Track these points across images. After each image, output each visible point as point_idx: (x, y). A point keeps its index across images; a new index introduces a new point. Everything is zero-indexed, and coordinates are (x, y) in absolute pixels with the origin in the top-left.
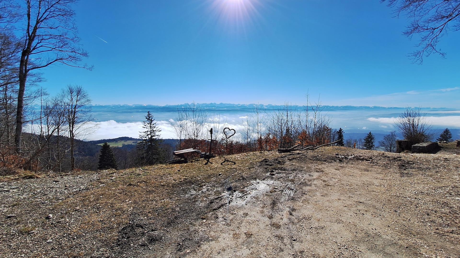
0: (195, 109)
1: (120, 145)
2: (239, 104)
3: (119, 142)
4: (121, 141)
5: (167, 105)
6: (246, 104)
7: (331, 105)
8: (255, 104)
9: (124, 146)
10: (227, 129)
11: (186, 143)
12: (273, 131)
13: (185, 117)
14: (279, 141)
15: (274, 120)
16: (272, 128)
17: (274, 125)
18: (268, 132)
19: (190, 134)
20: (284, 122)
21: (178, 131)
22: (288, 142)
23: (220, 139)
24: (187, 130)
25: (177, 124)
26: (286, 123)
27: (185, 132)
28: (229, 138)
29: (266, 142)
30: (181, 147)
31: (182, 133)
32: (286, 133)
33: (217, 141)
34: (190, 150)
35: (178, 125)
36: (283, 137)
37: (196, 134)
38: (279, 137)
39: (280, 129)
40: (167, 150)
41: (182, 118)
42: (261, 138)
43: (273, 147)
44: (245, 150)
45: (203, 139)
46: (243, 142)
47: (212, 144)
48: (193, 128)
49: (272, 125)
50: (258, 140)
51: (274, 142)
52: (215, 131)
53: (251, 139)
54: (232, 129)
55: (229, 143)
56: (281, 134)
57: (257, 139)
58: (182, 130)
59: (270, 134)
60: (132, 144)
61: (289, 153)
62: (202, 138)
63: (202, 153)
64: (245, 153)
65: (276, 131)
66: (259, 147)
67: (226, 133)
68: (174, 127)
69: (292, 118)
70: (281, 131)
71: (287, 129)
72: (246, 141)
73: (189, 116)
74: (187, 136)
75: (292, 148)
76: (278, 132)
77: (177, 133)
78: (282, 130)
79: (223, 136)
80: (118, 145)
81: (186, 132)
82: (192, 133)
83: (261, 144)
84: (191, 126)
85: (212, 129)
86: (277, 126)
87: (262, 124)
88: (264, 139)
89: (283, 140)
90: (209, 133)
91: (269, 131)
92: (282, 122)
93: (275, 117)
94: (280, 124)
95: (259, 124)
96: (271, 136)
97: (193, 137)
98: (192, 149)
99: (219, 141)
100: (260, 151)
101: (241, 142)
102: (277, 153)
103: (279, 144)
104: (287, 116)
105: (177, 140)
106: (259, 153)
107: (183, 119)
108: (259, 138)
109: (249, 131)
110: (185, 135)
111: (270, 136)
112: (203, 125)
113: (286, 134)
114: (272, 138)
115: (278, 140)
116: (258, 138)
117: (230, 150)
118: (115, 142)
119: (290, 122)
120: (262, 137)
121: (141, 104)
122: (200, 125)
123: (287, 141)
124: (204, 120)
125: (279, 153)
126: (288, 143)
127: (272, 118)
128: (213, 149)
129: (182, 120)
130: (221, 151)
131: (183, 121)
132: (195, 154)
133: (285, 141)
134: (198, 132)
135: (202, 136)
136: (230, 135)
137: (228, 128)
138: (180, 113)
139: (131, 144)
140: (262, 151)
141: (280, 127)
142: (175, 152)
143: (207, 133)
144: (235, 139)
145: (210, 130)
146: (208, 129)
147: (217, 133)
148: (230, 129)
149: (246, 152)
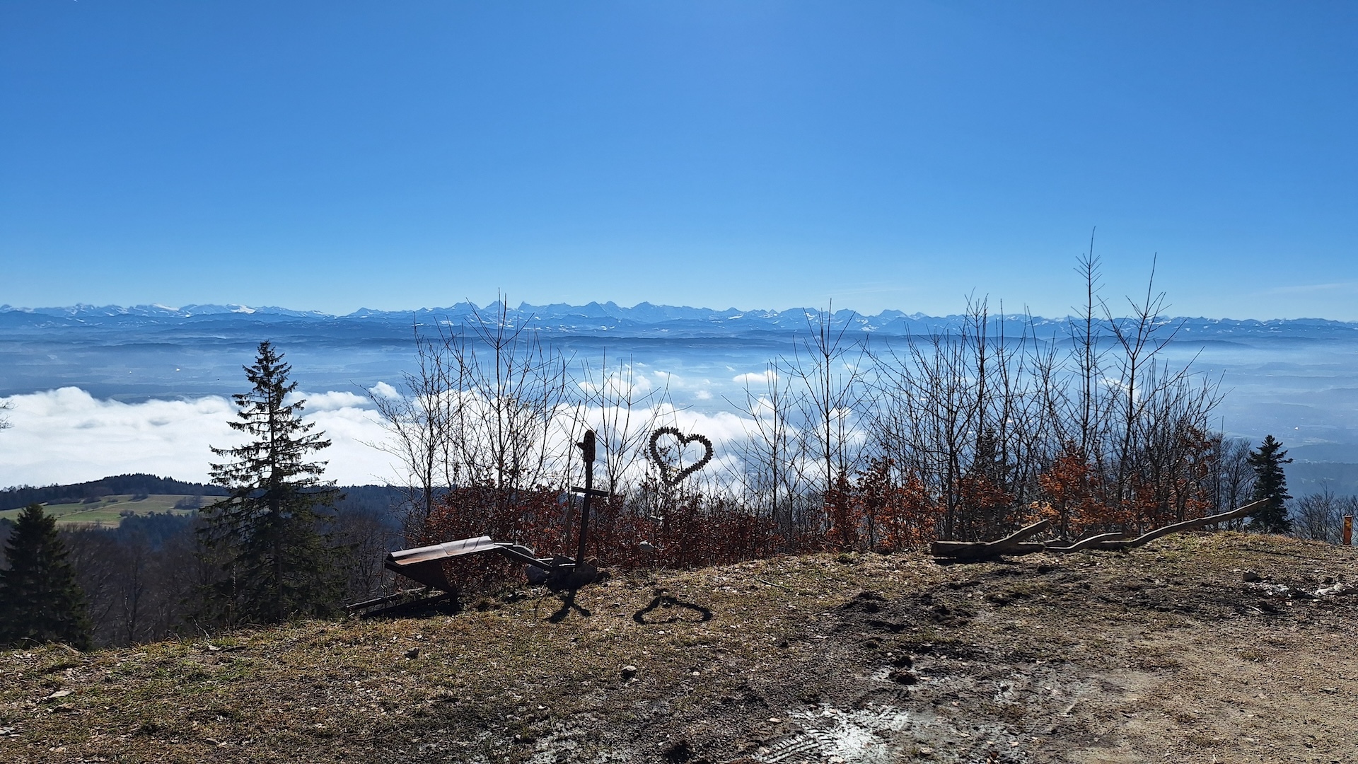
0: (509, 330)
1: (108, 517)
2: (733, 311)
3: (104, 500)
4: (113, 497)
5: (363, 310)
6: (768, 310)
7: (1218, 316)
8: (812, 311)
9: (129, 522)
10: (671, 435)
11: (456, 506)
12: (907, 447)
13: (455, 375)
14: (940, 499)
15: (914, 392)
16: (901, 435)
17: (914, 416)
18: (878, 453)
19: (478, 460)
20: (964, 400)
21: (416, 442)
22: (988, 507)
23: (635, 486)
24: (461, 442)
25: (410, 409)
26: (978, 409)
27: (451, 447)
28: (678, 479)
29: (872, 503)
30: (428, 530)
31: (439, 454)
32: (976, 456)
33: (617, 496)
34: (477, 544)
35: (418, 414)
36: (959, 478)
37: (508, 459)
38: (937, 477)
39: (944, 441)
40: (358, 545)
41: (436, 378)
42: (842, 481)
43: (905, 529)
44: (760, 543)
45: (545, 483)
46: (753, 504)
47: (592, 511)
48: (497, 430)
49: (899, 418)
50: (829, 495)
51: (914, 503)
52: (611, 446)
53: (792, 486)
54: (695, 437)
55: (678, 506)
56: (950, 464)
57: (820, 486)
58: (439, 442)
59: (891, 462)
60: (175, 513)
61: (992, 564)
62: (539, 481)
63: (538, 560)
64: (762, 562)
65: (925, 450)
66: (832, 529)
67: (663, 459)
68: (393, 425)
69: (1006, 384)
70: (948, 447)
71: (979, 440)
72: (768, 497)
73: (475, 370)
74: (464, 469)
75: (1008, 537)
76: (935, 454)
77: (410, 458)
78: (952, 444)
79: (651, 472)
80: (101, 518)
81: (461, 451)
82: (489, 453)
83: (844, 516)
84: (487, 417)
85: (590, 436)
86: (926, 422)
87: (847, 412)
88: (862, 490)
89: (959, 496)
90: (578, 453)
91: (886, 446)
92: (956, 403)
93: (915, 373)
94: (942, 412)
95: (834, 413)
96: (894, 473)
97: (495, 475)
98: (488, 538)
99: (629, 498)
100: (841, 549)
101: (741, 501)
102: (929, 566)
103: (938, 519)
104: (982, 370)
105: (412, 491)
106: (835, 560)
107: (443, 382)
108: (835, 482)
109: (780, 447)
110: (450, 468)
111: (892, 476)
112: (549, 415)
113: (979, 468)
114: (899, 485)
115: (935, 497)
116: (830, 482)
117: (682, 544)
118: (83, 501)
119: (999, 404)
120: (849, 479)
121: (224, 304)
122: (530, 412)
123: (982, 502)
124: (554, 392)
125: (937, 562)
126: (988, 511)
127: (898, 378)
128: (594, 540)
129: (436, 388)
130: (636, 549)
131: (443, 396)
132: (505, 564)
133: (970, 503)
134: (523, 449)
135: (541, 471)
136: (687, 465)
137: (675, 431)
138: (428, 354)
139: (168, 512)
140: (850, 550)
141: (943, 428)
142: (395, 554)
143: (567, 458)
144: (713, 488)
145: (581, 440)
146: (575, 438)
147: (616, 457)
148: (686, 435)
149: (763, 558)
